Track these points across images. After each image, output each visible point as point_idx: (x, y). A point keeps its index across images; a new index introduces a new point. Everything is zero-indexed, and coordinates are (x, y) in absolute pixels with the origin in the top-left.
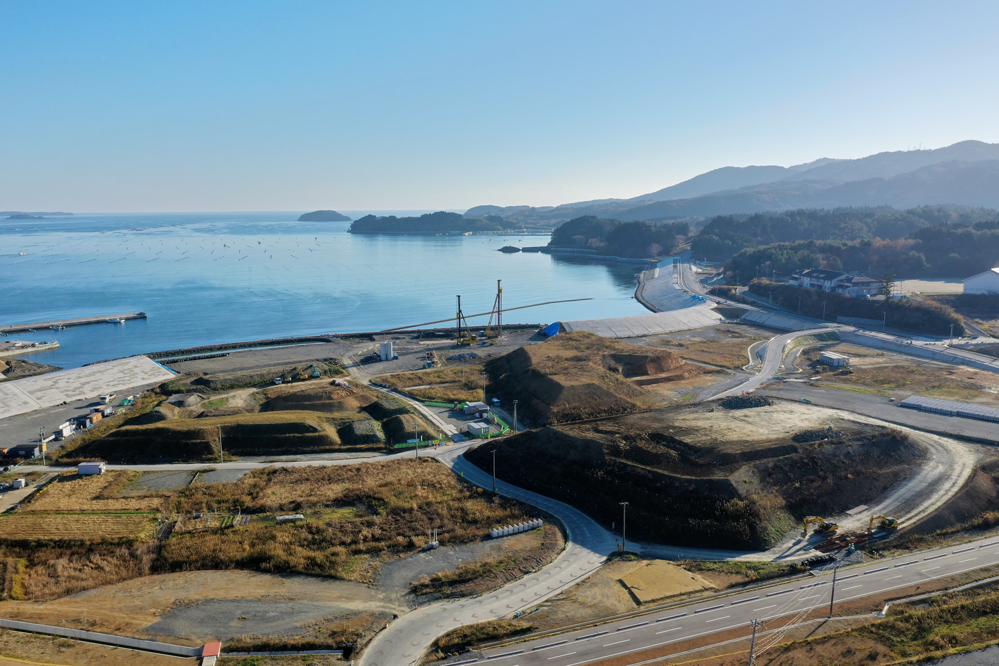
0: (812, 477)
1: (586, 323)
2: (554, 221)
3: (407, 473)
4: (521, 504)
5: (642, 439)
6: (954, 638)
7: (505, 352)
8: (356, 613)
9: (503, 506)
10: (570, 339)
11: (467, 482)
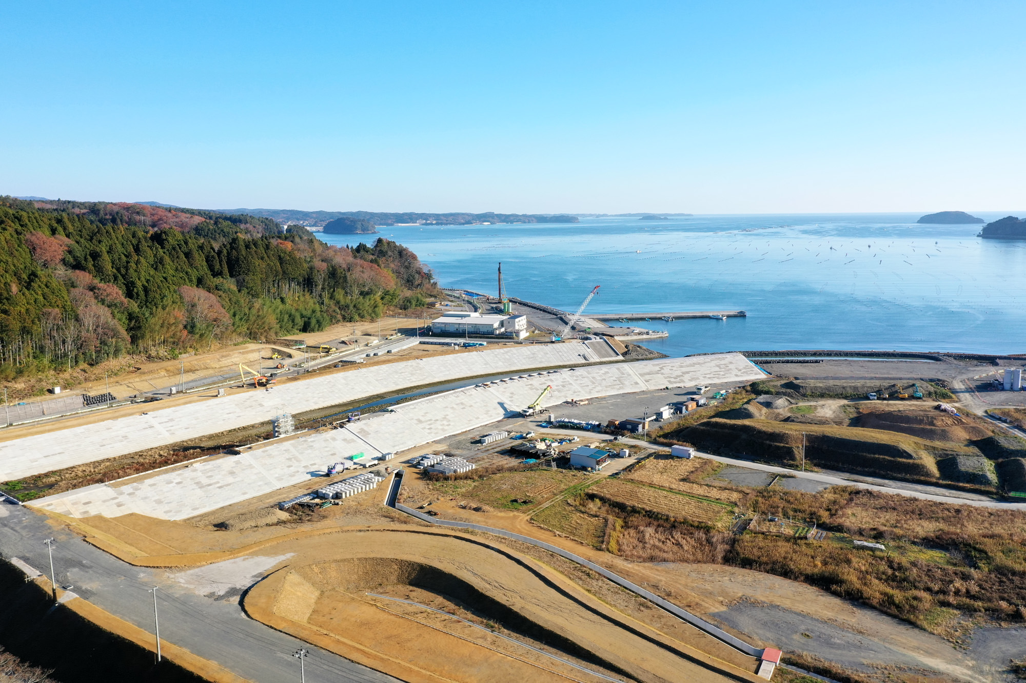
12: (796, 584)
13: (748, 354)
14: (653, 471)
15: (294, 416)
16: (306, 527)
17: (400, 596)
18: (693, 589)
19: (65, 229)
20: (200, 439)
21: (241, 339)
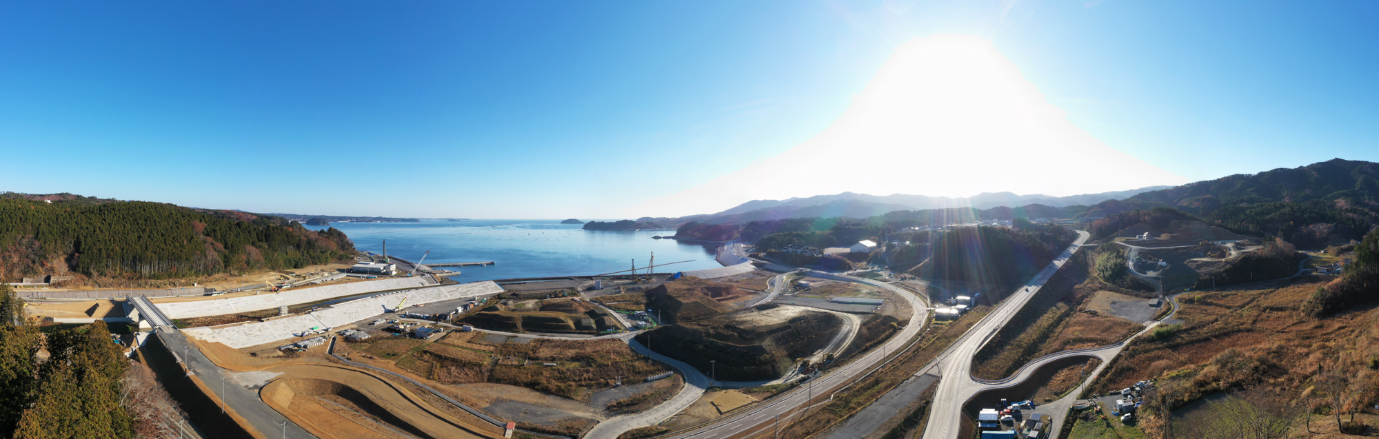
0: (797, 339)
1: (693, 272)
2: (678, 224)
3: (607, 346)
4: (662, 363)
5: (721, 328)
6: (859, 403)
7: (654, 286)
8: (579, 418)
9: (653, 365)
10: (686, 280)
11: (636, 352)
12: (520, 388)
13: (496, 281)
14: (455, 339)
15: (288, 307)
16: (290, 360)
17: (332, 400)
18: (474, 396)
19: (205, 220)
20: (248, 313)
21: (267, 270)
